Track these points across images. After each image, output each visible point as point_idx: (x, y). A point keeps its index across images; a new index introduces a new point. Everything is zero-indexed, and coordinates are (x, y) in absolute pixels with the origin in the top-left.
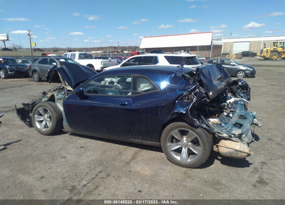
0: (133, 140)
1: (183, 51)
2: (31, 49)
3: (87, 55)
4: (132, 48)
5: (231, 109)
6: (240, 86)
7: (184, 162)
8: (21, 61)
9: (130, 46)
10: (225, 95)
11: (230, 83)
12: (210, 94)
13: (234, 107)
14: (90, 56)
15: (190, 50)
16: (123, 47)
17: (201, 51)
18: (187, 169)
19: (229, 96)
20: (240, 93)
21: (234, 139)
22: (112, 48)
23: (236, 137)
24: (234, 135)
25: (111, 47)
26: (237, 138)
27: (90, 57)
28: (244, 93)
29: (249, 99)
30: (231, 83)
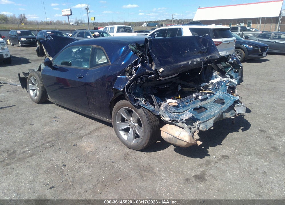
0: (93, 115)
1: (243, 23)
2: (89, 23)
3: (126, 28)
4: (189, 21)
5: (211, 91)
6: (231, 63)
7: (129, 143)
8: (71, 35)
9: (187, 19)
10: (199, 73)
11: (215, 60)
12: (160, 71)
13: (216, 89)
14: (128, 29)
15: (252, 22)
16: (179, 20)
17: (264, 24)
18: (132, 150)
19: (214, 74)
20: (231, 72)
21: (180, 124)
22: (168, 22)
23: (183, 123)
24: (181, 120)
25: (167, 20)
26: (185, 124)
27: (129, 31)
28: (235, 72)
29: (241, 81)
30: (217, 59)
